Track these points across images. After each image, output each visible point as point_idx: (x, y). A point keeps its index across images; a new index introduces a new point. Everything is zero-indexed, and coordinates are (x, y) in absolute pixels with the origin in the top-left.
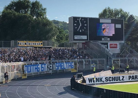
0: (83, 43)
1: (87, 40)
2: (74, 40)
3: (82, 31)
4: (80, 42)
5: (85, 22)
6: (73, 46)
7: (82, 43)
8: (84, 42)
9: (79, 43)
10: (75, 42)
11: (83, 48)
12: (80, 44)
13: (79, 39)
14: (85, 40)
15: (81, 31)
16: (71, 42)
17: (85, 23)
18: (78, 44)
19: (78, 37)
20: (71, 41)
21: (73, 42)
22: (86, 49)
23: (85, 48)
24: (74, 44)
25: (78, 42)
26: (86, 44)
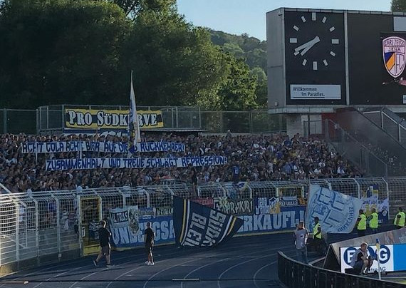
0: (325, 115)
1: (343, 101)
2: (290, 102)
3: (320, 64)
4: (313, 110)
5: (332, 29)
6: (285, 128)
7: (320, 116)
8: (329, 109)
9: (309, 114)
10: (293, 109)
11: (327, 134)
12: (313, 118)
13: (308, 97)
14: (336, 102)
15: (315, 68)
16: (278, 111)
17: (334, 35)
18: (304, 118)
19: (304, 89)
20: (277, 107)
21: (284, 110)
22: (338, 140)
23: (336, 136)
24: (288, 120)
25: (306, 110)
26: (336, 117)
